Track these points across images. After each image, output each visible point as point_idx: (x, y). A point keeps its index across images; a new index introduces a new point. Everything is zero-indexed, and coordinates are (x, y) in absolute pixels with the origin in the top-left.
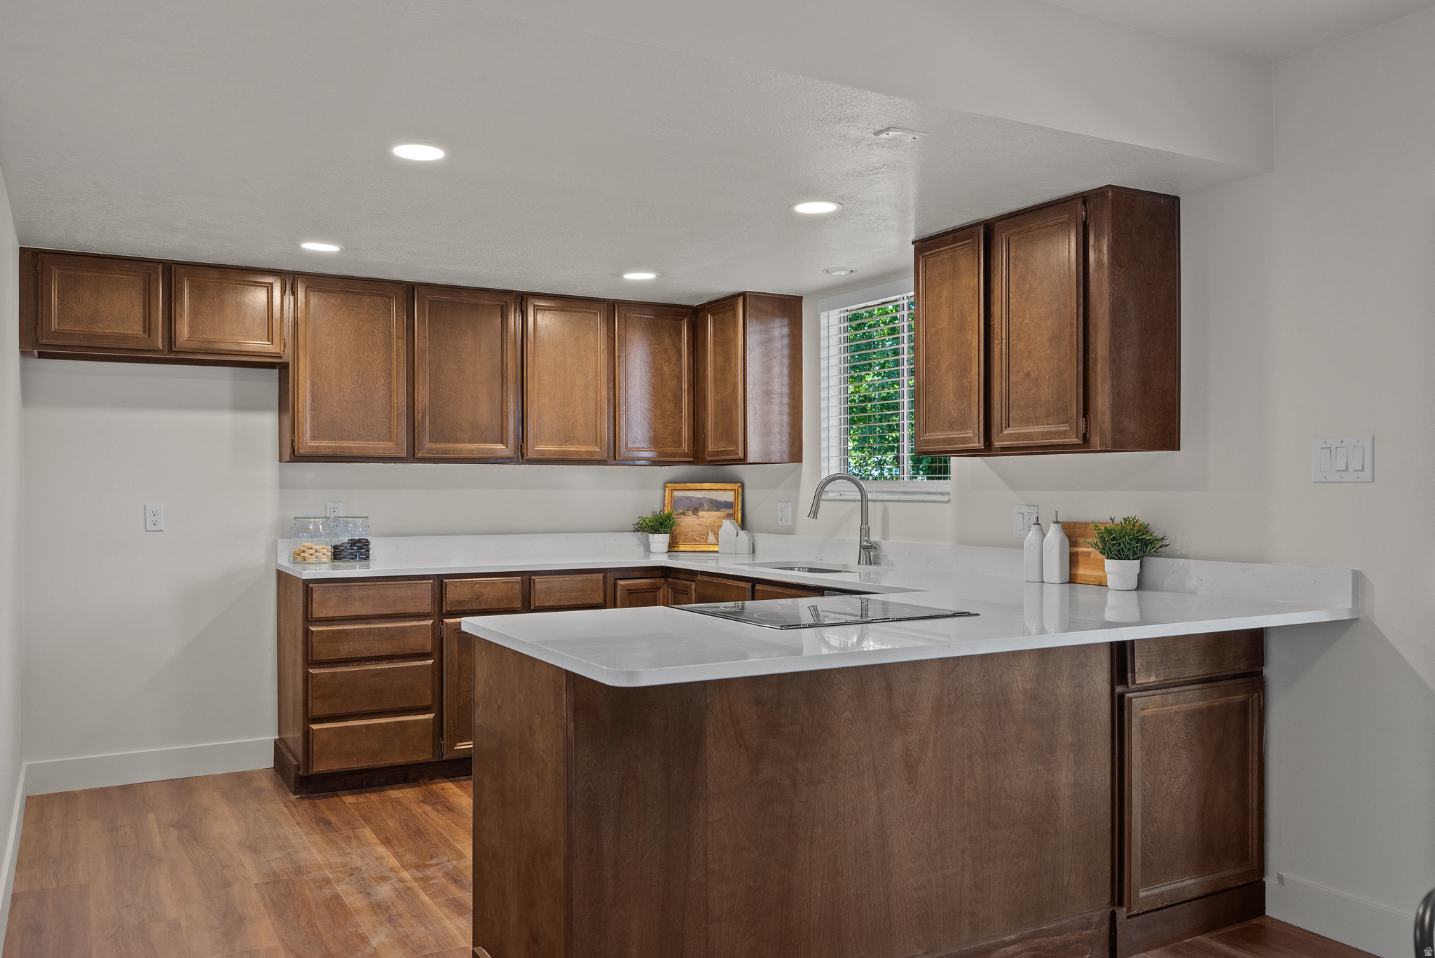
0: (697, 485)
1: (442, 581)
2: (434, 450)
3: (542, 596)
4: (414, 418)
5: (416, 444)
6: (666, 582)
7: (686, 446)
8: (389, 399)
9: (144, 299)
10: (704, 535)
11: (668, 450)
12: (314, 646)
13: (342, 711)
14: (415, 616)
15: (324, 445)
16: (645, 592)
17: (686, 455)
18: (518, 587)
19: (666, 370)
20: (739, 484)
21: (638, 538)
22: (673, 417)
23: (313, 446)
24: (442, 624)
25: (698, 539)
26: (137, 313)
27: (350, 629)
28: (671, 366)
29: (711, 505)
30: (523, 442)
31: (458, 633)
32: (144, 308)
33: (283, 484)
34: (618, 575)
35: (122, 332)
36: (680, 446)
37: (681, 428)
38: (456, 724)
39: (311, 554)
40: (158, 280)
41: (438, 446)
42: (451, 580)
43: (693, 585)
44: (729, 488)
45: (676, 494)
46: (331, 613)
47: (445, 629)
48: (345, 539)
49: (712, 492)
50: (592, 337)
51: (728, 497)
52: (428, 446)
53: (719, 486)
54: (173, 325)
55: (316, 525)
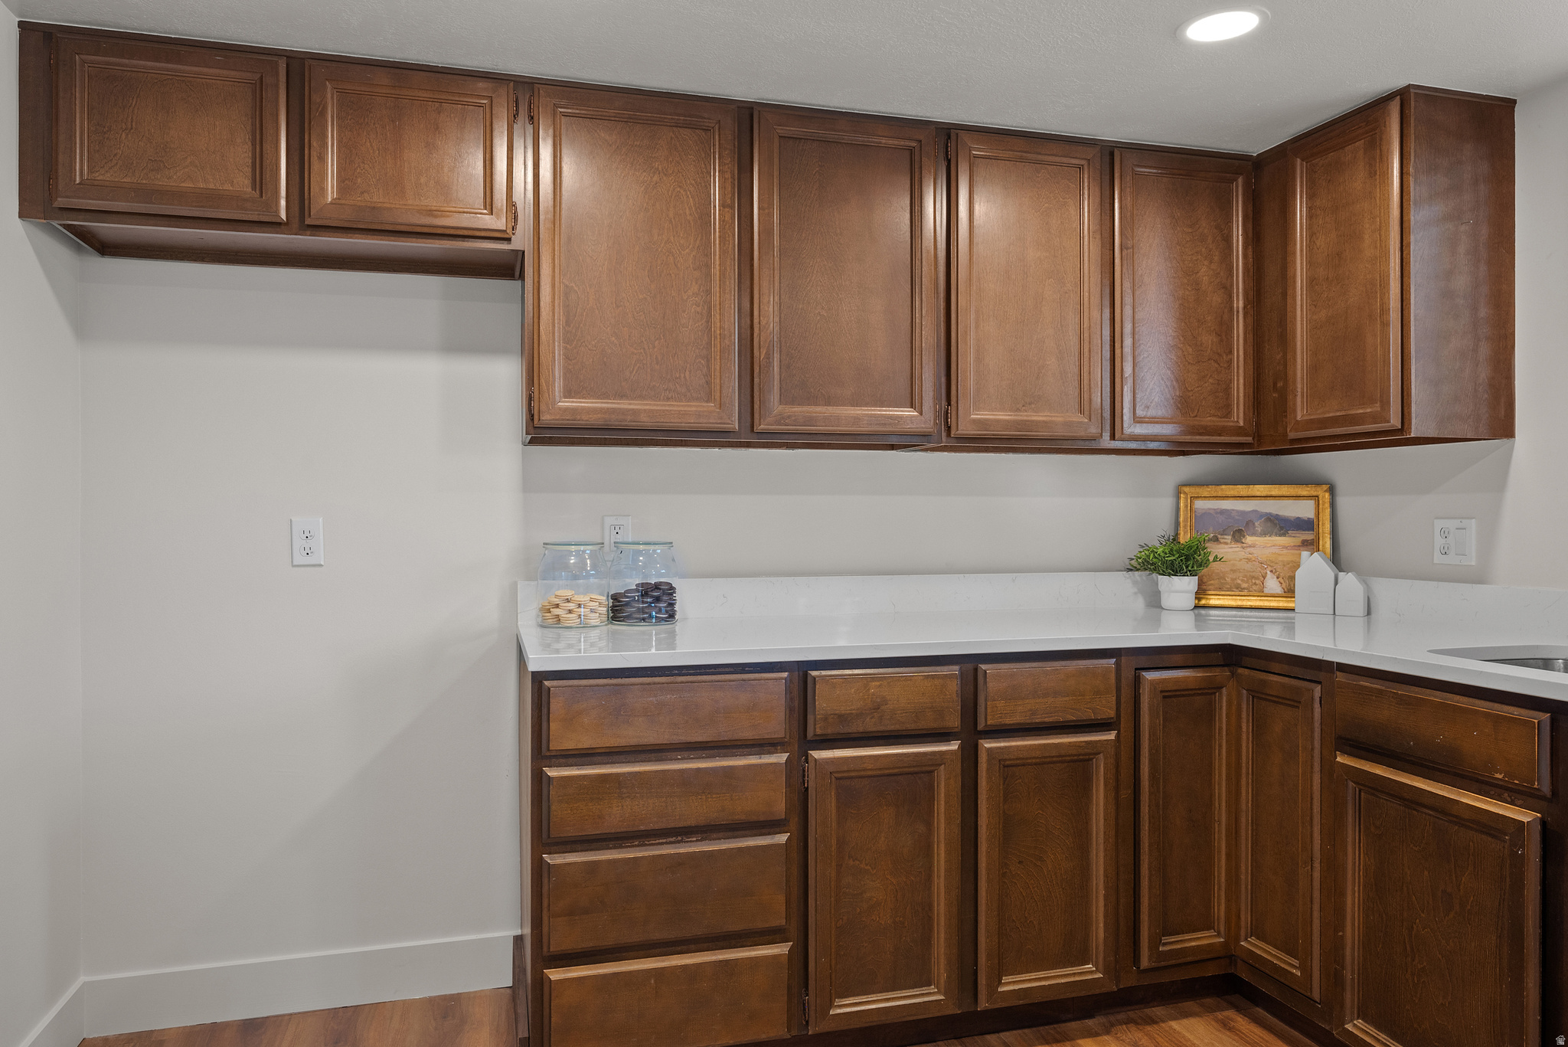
0: (1242, 490)
1: (806, 675)
2: (789, 417)
3: (1001, 704)
4: (752, 357)
5: (756, 406)
6: (1233, 674)
7: (1241, 415)
8: (707, 322)
9: (253, 125)
10: (1257, 578)
11: (1208, 421)
12: (553, 808)
13: (610, 940)
14: (753, 746)
15: (587, 407)
16: (1194, 695)
17: (1239, 431)
18: (954, 687)
19: (1204, 274)
20: (1325, 487)
21: (1135, 583)
22: (1216, 361)
23: (566, 409)
24: (807, 761)
25: (1245, 585)
26: (241, 154)
27: (624, 774)
28: (1213, 266)
29: (1269, 524)
30: (949, 404)
31: (837, 779)
32: (254, 145)
33: (529, 484)
34: (1143, 661)
35: (211, 186)
36: (1228, 414)
37: (1231, 381)
38: (833, 962)
39: (570, 612)
40: (277, 86)
41: (797, 409)
42: (824, 673)
43: (1317, 690)
44: (1305, 493)
45: (1200, 504)
46: (586, 742)
47: (812, 775)
48: (632, 582)
49: (1271, 502)
50: (1073, 211)
51: (1304, 510)
52: (776, 411)
53: (1285, 490)
54: (306, 175)
55: (580, 555)
